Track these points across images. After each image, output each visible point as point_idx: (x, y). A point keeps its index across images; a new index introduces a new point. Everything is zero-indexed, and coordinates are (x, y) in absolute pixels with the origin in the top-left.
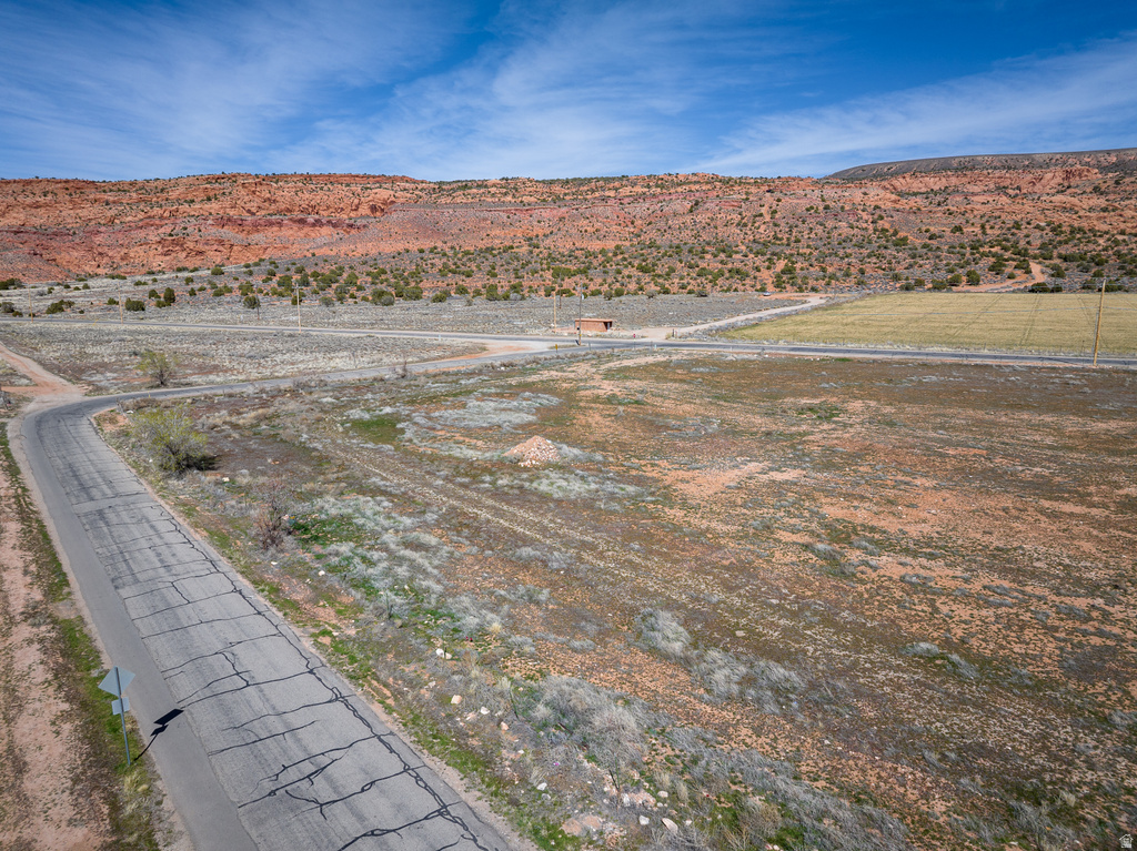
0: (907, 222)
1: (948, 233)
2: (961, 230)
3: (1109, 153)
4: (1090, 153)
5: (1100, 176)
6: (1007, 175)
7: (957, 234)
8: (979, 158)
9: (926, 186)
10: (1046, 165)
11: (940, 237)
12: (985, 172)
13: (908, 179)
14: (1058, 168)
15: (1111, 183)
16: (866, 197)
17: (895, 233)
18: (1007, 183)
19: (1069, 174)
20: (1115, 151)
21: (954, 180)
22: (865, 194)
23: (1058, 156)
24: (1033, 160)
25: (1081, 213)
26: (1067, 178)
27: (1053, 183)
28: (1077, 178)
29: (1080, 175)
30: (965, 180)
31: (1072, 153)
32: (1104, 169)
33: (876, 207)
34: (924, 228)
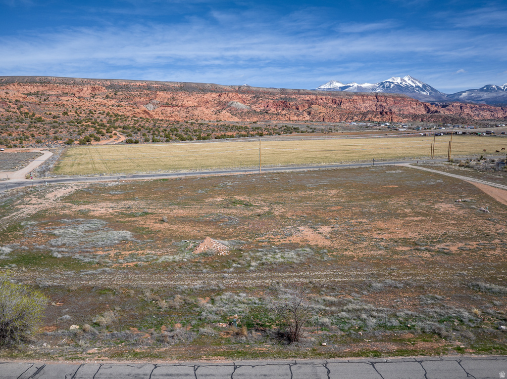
0: (37, 109)
1: (61, 115)
2: (67, 114)
3: (106, 80)
4: (99, 80)
5: (106, 90)
6: (66, 87)
7: (66, 116)
8: (49, 78)
9: (27, 90)
10: (83, 83)
11: (58, 117)
12: (56, 85)
13: (16, 86)
14: (89, 85)
15: (113, 94)
16: (8, 95)
17: (34, 115)
18: (67, 91)
19: (94, 89)
20: (109, 80)
21: (41, 88)
22: (7, 93)
23: (86, 80)
24: (75, 81)
25: (110, 107)
26: (93, 91)
27: (87, 92)
28: (98, 91)
29: (98, 89)
30: (46, 88)
31: (92, 79)
32: (108, 87)
33: (17, 101)
34: (48, 113)
